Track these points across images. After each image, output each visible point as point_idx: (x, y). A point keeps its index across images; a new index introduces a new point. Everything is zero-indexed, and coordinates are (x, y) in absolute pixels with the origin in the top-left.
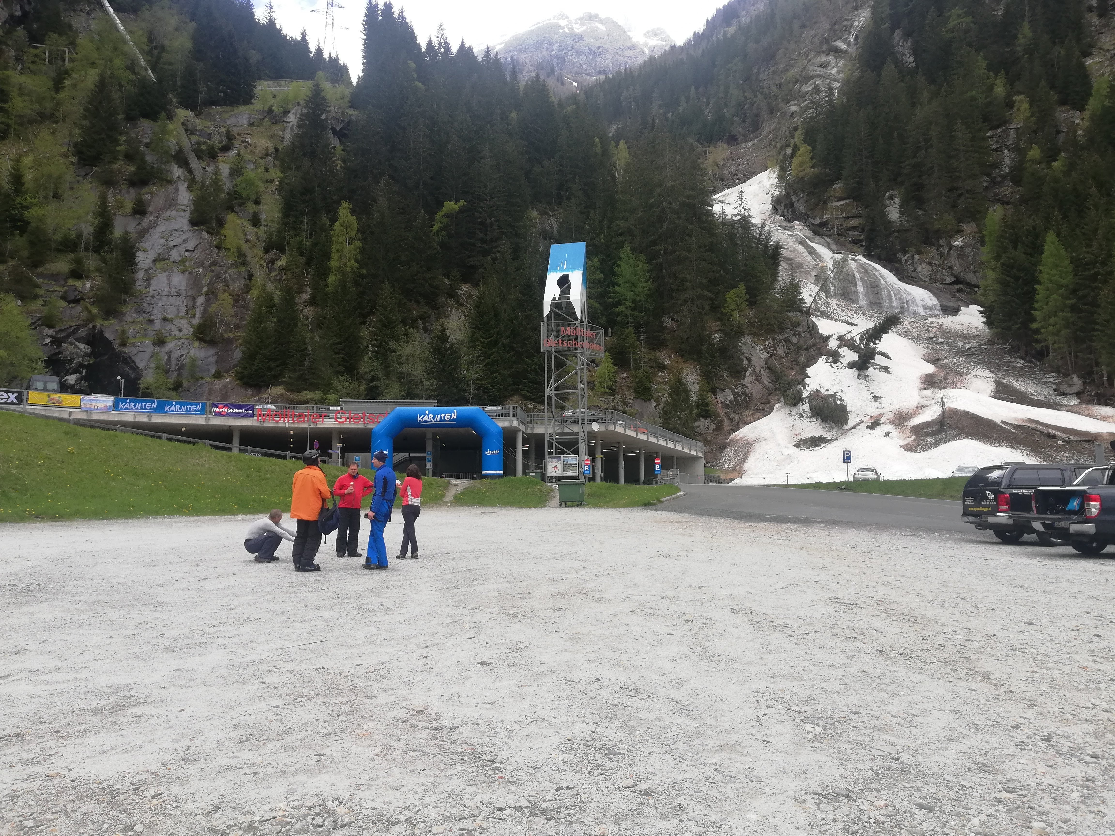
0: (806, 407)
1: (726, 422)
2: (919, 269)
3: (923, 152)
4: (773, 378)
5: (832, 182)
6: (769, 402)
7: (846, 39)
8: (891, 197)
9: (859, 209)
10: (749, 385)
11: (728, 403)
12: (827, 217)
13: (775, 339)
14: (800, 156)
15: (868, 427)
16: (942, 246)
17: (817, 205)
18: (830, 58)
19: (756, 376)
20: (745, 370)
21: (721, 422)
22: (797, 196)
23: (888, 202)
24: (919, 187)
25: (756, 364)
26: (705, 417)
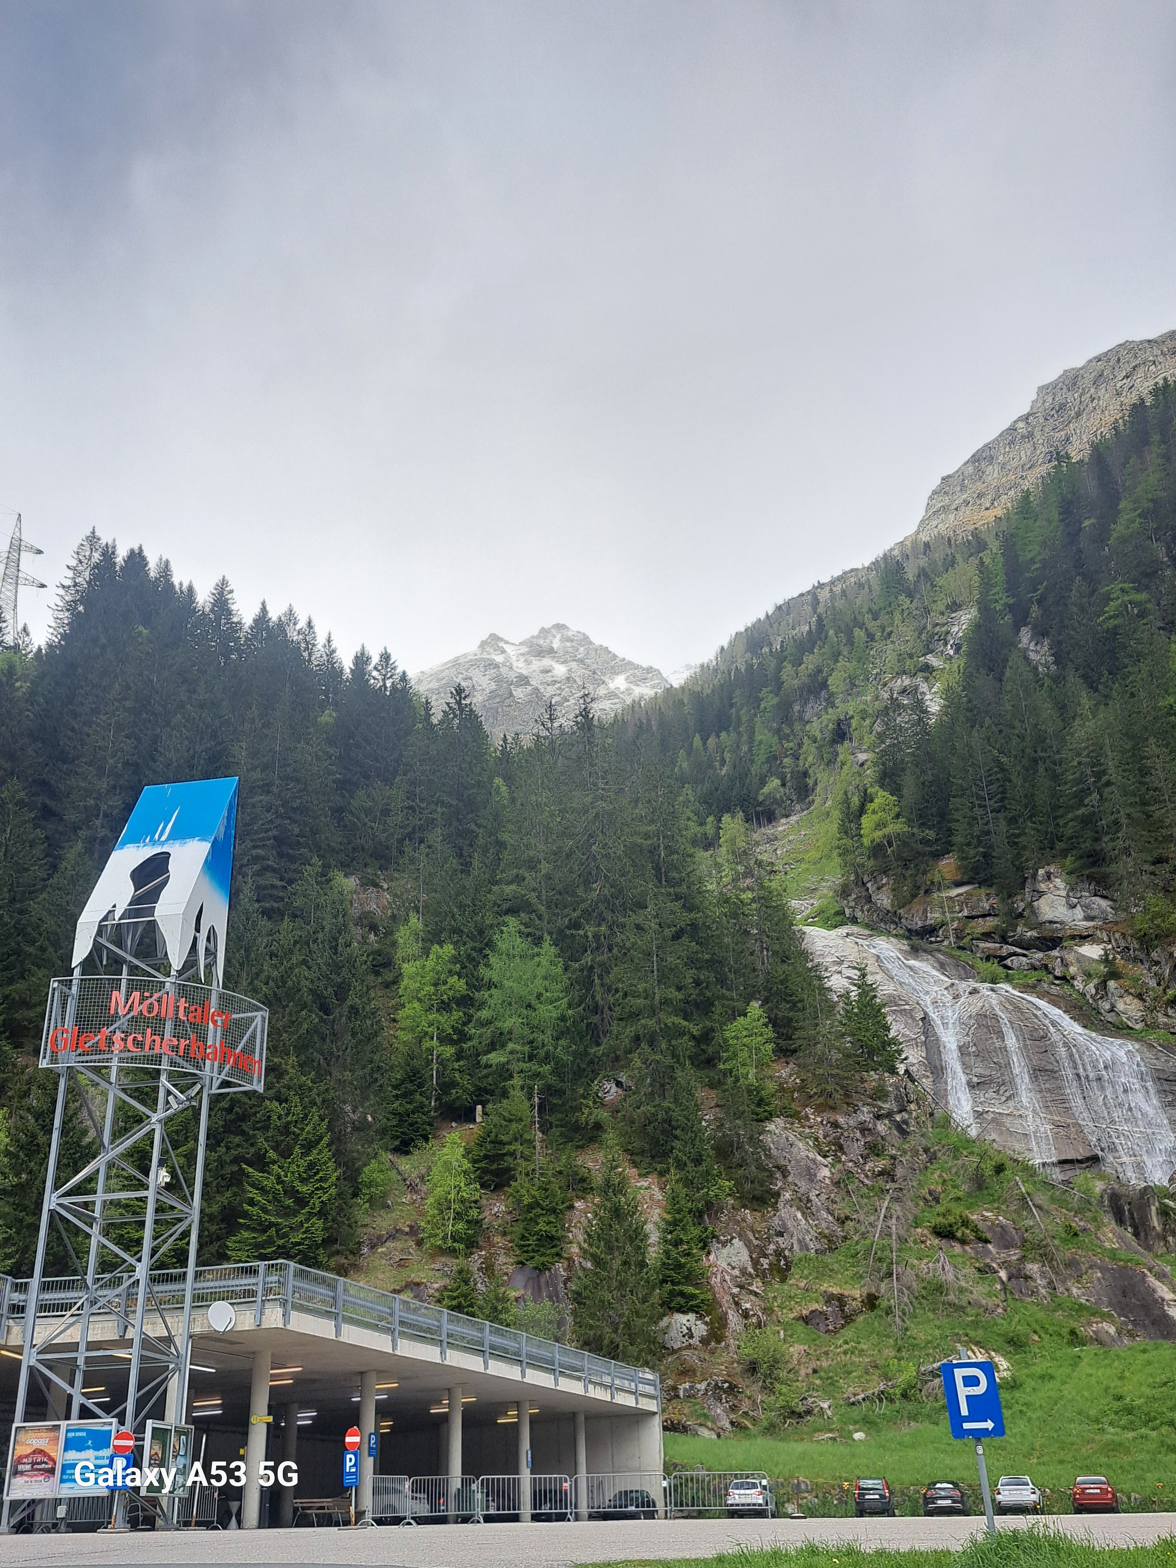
1: (734, 1319)
2: (1120, 1006)
3: (1095, 796)
5: (938, 856)
7: (942, 652)
8: (1048, 877)
9: (991, 901)
11: (737, 1272)
12: (934, 917)
13: (837, 1126)
14: (874, 812)
16: (1157, 963)
17: (914, 896)
18: (919, 680)
22: (875, 882)
23: (1043, 887)
24: (1095, 858)
25: (798, 1182)
26: (683, 1309)
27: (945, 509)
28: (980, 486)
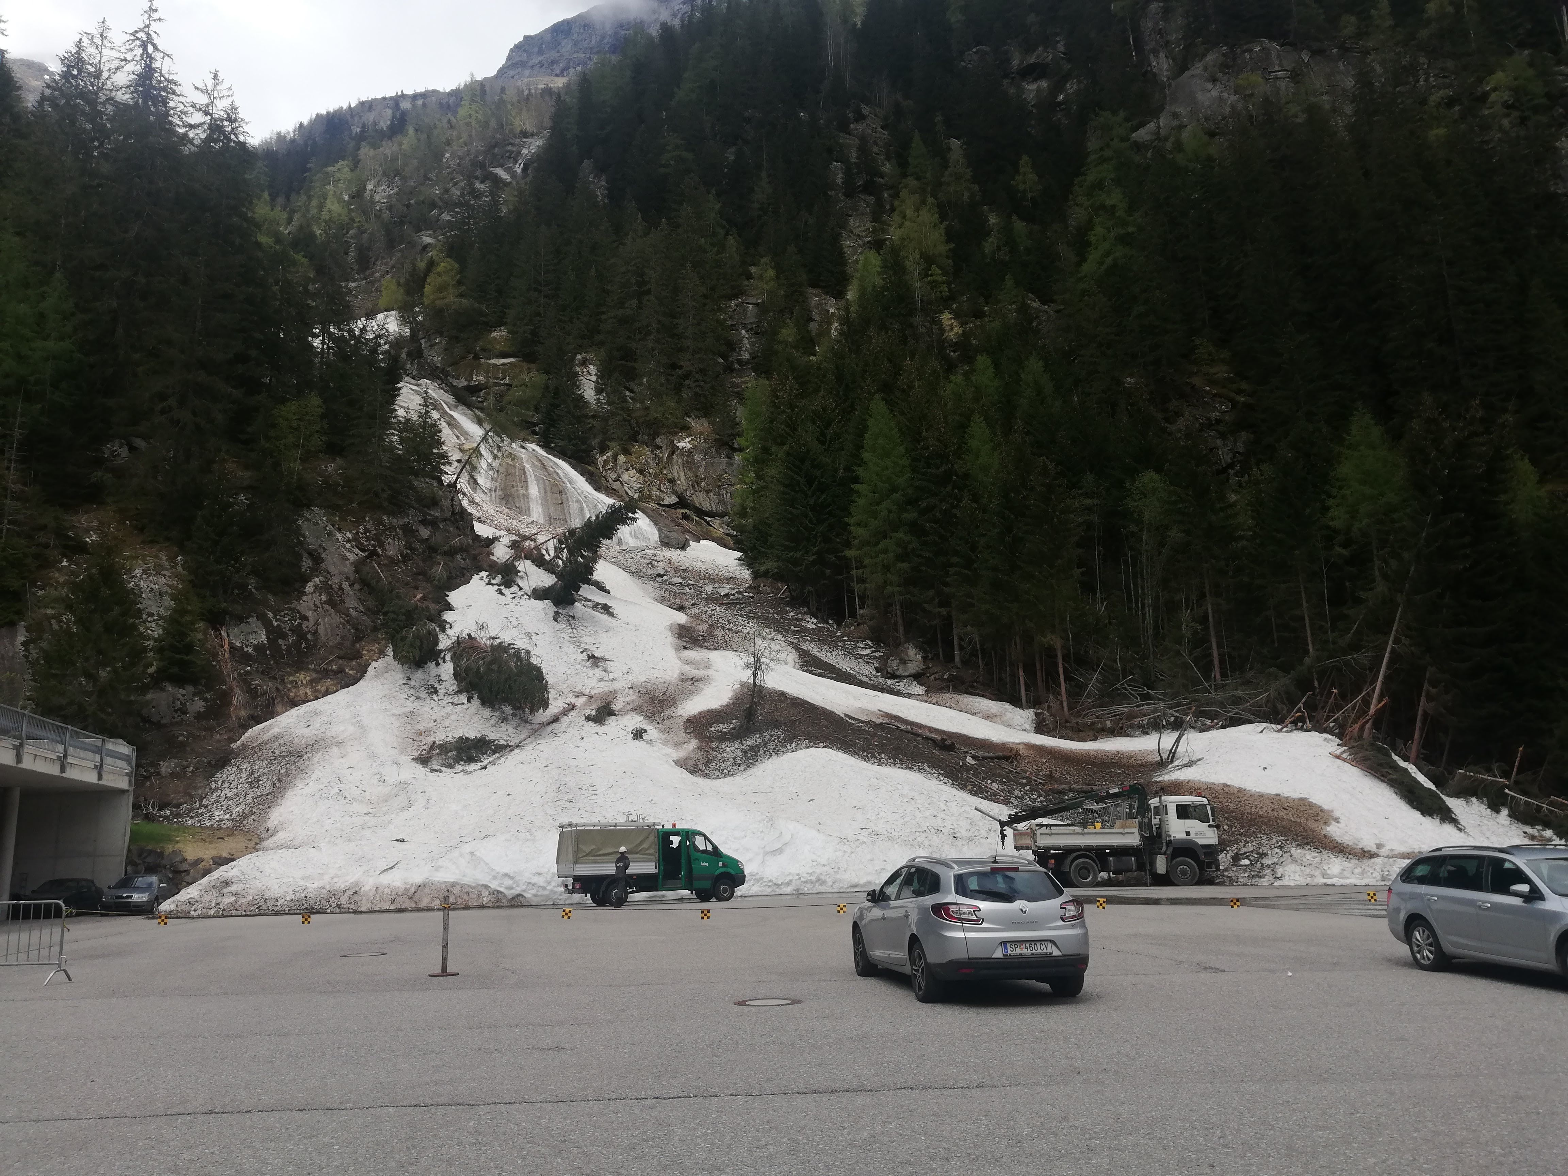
0: (447, 669)
1: (238, 697)
2: (625, 477)
4: (371, 603)
5: (491, 327)
6: (358, 655)
7: (510, 168)
8: (584, 363)
9: (532, 375)
10: (310, 614)
11: (250, 650)
13: (380, 523)
14: (438, 276)
15: (589, 718)
16: (660, 447)
17: (463, 358)
19: (329, 594)
20: (305, 580)
21: (225, 698)
22: (429, 340)
23: (578, 370)
24: (628, 353)
25: (332, 569)
26: (179, 681)
27: (523, 64)
28: (554, 54)
